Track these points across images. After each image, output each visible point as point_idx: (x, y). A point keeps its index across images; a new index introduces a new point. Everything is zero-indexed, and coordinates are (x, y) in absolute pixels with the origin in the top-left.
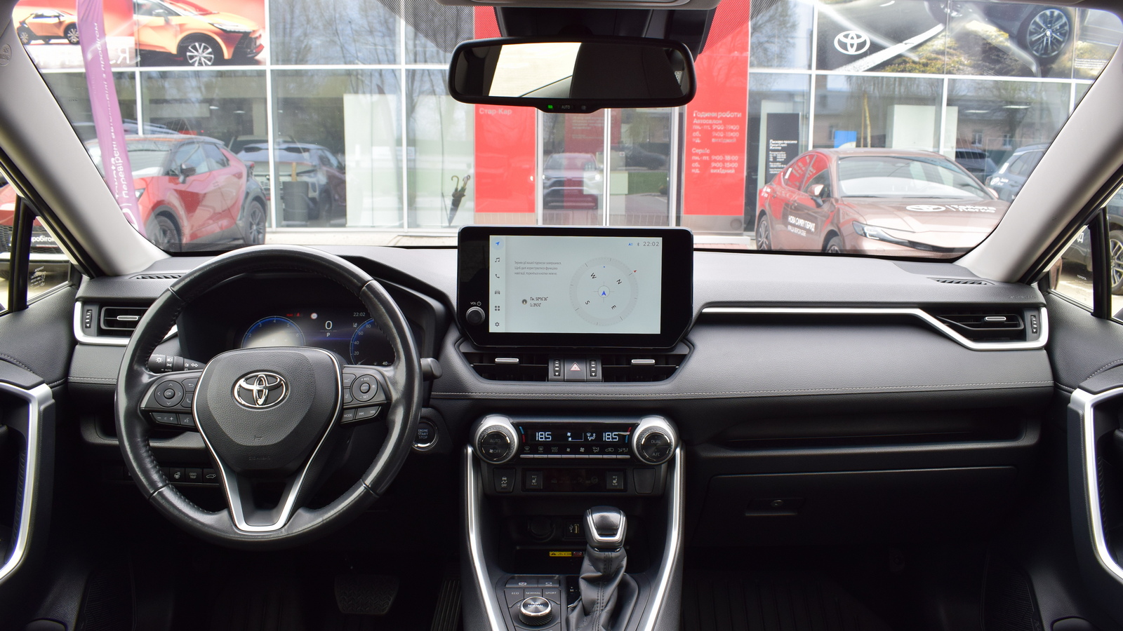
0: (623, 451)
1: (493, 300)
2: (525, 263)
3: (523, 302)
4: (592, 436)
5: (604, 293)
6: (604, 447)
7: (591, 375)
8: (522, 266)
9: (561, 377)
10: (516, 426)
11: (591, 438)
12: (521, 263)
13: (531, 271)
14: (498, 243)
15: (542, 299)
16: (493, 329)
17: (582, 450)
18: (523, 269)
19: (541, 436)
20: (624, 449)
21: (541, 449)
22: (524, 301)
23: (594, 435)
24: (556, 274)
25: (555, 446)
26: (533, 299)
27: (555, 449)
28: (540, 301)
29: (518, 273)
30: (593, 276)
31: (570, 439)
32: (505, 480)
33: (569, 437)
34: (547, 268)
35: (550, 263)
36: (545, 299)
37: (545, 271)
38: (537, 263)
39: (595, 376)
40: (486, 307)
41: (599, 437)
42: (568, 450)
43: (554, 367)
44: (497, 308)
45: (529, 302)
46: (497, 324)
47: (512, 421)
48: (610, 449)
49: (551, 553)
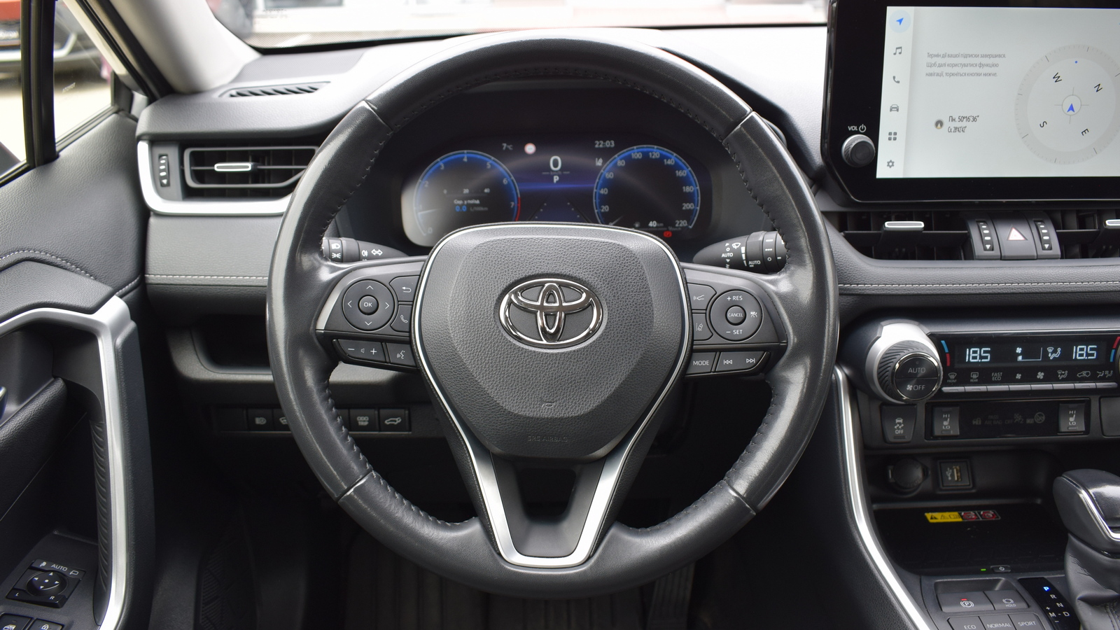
0: (1105, 375)
1: (888, 121)
2: (944, 56)
3: (937, 124)
4: (1055, 351)
5: (1071, 108)
6: (1074, 370)
7: (1044, 249)
8: (939, 60)
9: (996, 253)
10: (933, 337)
11: (1054, 355)
12: (937, 56)
13: (955, 70)
14: (900, 21)
15: (968, 119)
16: (883, 172)
17: (1040, 375)
18: (940, 66)
19: (974, 355)
20: (1107, 372)
21: (975, 376)
22: (939, 123)
23: (1059, 350)
24: (995, 75)
25: (997, 370)
26: (953, 120)
27: (997, 376)
28: (964, 123)
29: (931, 75)
30: (1057, 78)
31: (1020, 358)
32: (900, 424)
33: (1019, 355)
34: (981, 65)
35: (986, 56)
36: (975, 119)
37: (977, 70)
38: (966, 56)
39: (1050, 248)
40: (873, 133)
41: (1067, 354)
42: (1019, 376)
43: (982, 234)
44: (893, 136)
45: (947, 124)
46: (891, 164)
47: (929, 330)
48: (1084, 373)
49: (928, 515)
